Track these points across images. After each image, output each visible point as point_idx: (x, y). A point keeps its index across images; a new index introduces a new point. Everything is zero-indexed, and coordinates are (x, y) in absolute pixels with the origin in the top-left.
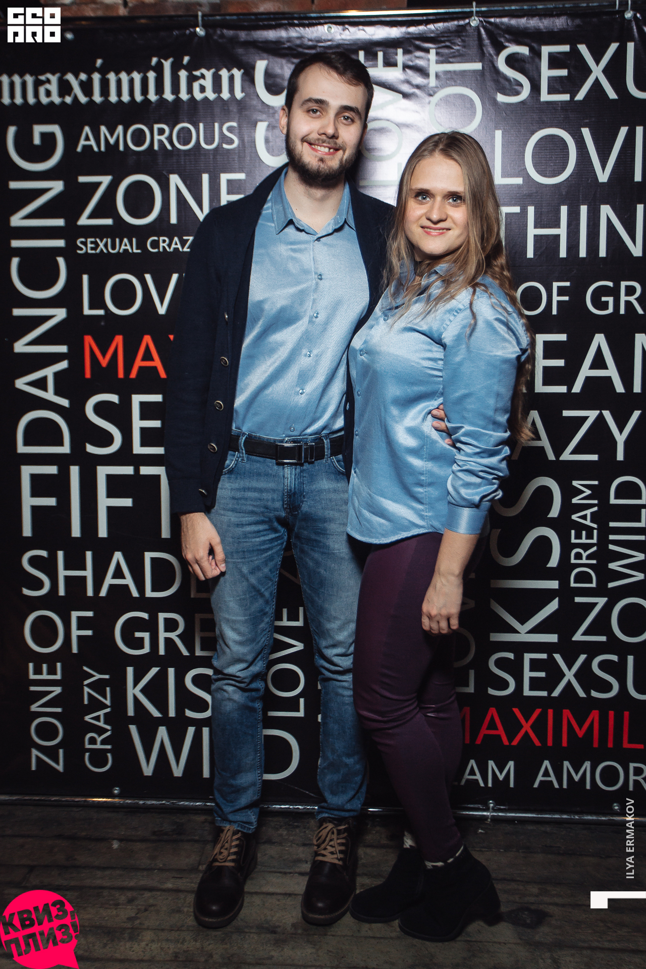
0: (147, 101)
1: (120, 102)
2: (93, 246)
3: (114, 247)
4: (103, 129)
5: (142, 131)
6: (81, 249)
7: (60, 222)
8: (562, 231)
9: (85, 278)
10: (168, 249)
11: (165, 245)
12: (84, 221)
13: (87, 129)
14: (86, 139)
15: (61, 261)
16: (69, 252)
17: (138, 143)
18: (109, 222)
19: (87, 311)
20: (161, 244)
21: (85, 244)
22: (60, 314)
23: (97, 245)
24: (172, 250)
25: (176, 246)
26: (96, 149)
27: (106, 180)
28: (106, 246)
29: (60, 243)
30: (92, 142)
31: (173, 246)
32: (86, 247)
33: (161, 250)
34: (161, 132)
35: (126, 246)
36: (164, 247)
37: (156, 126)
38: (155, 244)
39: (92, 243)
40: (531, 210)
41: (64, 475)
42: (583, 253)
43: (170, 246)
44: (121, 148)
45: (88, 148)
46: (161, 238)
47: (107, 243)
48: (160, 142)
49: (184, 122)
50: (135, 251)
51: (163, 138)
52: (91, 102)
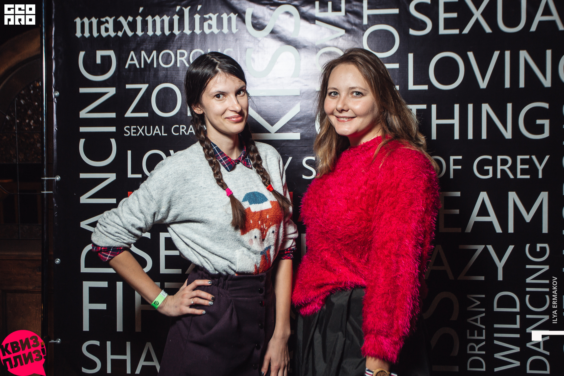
0: (172, 35)
1: (155, 35)
2: (135, 131)
3: (149, 132)
4: (143, 53)
5: (169, 54)
6: (127, 133)
7: (113, 115)
8: (456, 121)
9: (129, 152)
10: (186, 134)
11: (184, 130)
12: (129, 114)
13: (132, 53)
14: (132, 60)
15: (113, 141)
16: (119, 135)
17: (166, 63)
18: (146, 115)
19: (130, 175)
20: (181, 130)
21: (129, 129)
22: (112, 177)
23: (138, 131)
24: (188, 134)
25: (191, 131)
26: (138, 66)
27: (144, 87)
28: (143, 131)
29: (113, 129)
30: (136, 62)
31: (189, 131)
32: (130, 132)
33: (181, 134)
34: (182, 55)
35: (157, 131)
36: (183, 132)
37: (179, 51)
38: (177, 130)
39: (134, 129)
40: (434, 107)
41: (112, 288)
42: (470, 136)
43: (187, 131)
44: (155, 66)
45: (132, 66)
46: (181, 126)
47: (144, 128)
48: (182, 62)
49: (197, 48)
50: (163, 134)
51: (183, 59)
52: (135, 35)
